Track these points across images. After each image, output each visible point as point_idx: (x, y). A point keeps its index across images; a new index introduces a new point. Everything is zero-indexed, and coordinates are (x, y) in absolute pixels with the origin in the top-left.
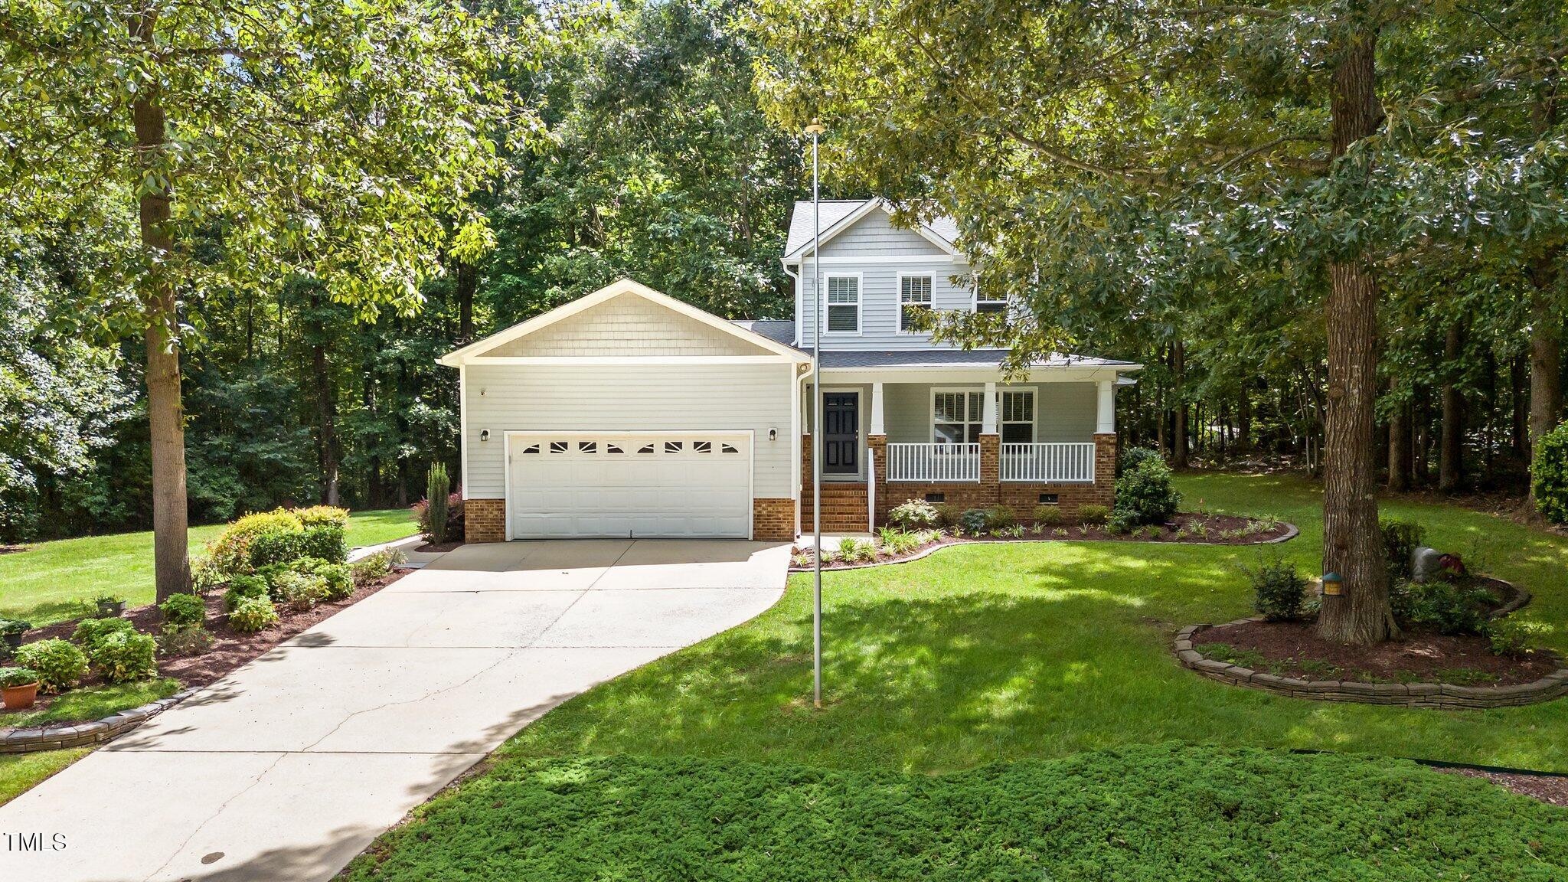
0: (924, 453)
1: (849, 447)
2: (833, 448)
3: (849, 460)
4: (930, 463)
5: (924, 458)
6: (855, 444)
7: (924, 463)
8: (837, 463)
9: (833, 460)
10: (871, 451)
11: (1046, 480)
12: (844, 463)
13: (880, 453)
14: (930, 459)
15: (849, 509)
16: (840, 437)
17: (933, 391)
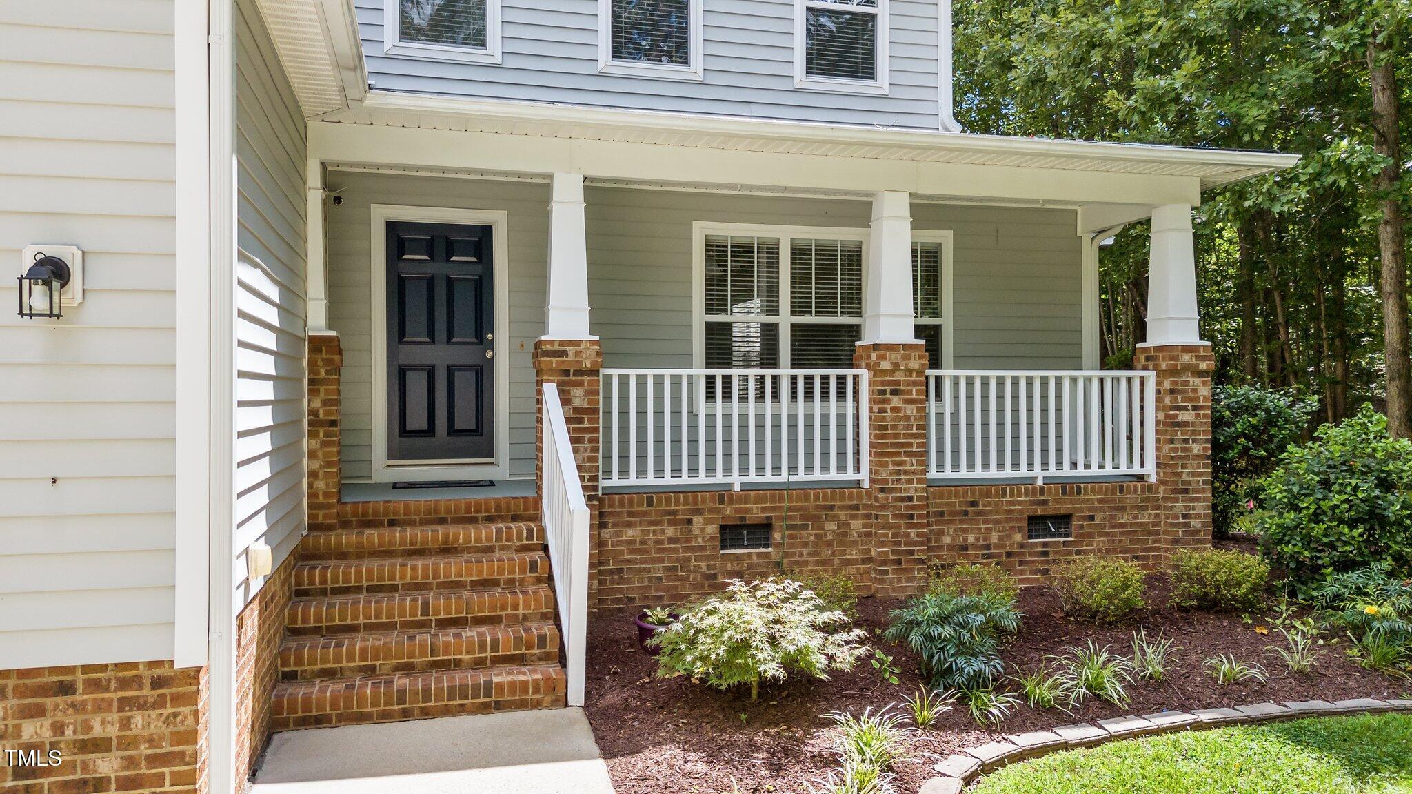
0: (676, 398)
1: (464, 385)
2: (417, 386)
3: (465, 419)
4: (693, 428)
5: (676, 413)
6: (483, 374)
7: (676, 428)
8: (430, 431)
9: (417, 420)
10: (550, 392)
11: (1039, 474)
12: (452, 431)
13: (579, 397)
14: (693, 417)
15: (481, 603)
16: (440, 355)
17: (702, 231)
